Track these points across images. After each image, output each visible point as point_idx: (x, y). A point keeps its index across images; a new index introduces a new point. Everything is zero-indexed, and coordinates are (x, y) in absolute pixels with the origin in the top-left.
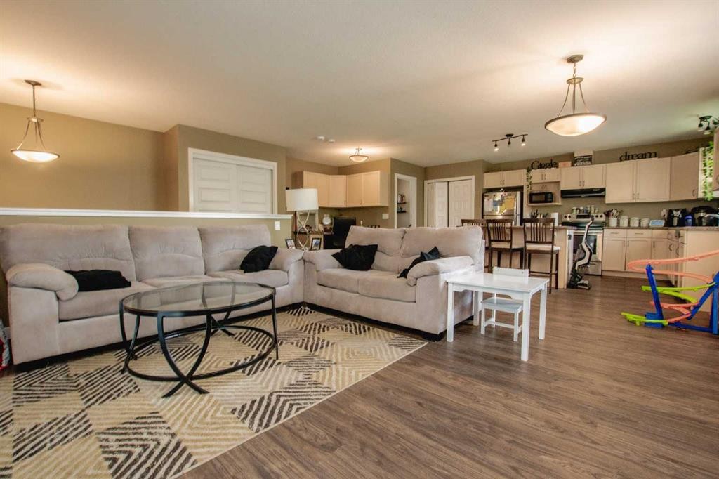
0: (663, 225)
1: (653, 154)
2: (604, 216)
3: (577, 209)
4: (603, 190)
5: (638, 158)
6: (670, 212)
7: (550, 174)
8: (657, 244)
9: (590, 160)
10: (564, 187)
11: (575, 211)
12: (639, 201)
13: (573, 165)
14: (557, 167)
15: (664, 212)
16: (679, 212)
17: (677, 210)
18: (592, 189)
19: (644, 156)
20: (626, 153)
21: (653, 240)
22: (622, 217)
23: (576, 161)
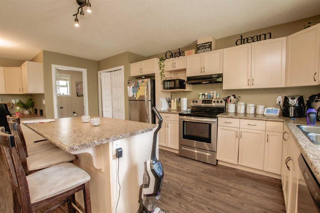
0: (278, 114)
1: (268, 36)
2: (224, 102)
3: (203, 95)
4: (220, 76)
5: (253, 41)
6: (286, 99)
7: (178, 63)
8: (270, 137)
9: (210, 46)
10: (189, 74)
11: (201, 96)
12: (253, 87)
13: (196, 53)
14: (184, 55)
15: (280, 99)
16: (295, 100)
17: (293, 98)
18: (211, 75)
19: (259, 38)
20: (242, 36)
21: (267, 133)
22: (239, 103)
23: (198, 49)
